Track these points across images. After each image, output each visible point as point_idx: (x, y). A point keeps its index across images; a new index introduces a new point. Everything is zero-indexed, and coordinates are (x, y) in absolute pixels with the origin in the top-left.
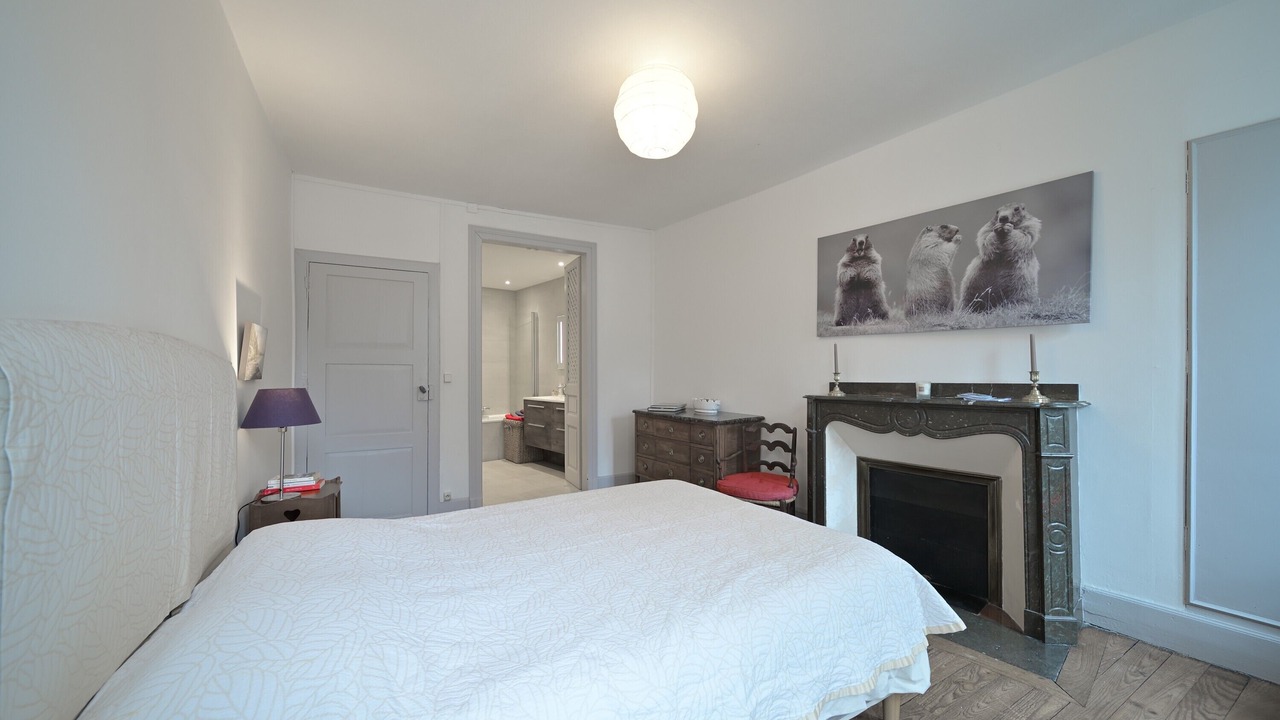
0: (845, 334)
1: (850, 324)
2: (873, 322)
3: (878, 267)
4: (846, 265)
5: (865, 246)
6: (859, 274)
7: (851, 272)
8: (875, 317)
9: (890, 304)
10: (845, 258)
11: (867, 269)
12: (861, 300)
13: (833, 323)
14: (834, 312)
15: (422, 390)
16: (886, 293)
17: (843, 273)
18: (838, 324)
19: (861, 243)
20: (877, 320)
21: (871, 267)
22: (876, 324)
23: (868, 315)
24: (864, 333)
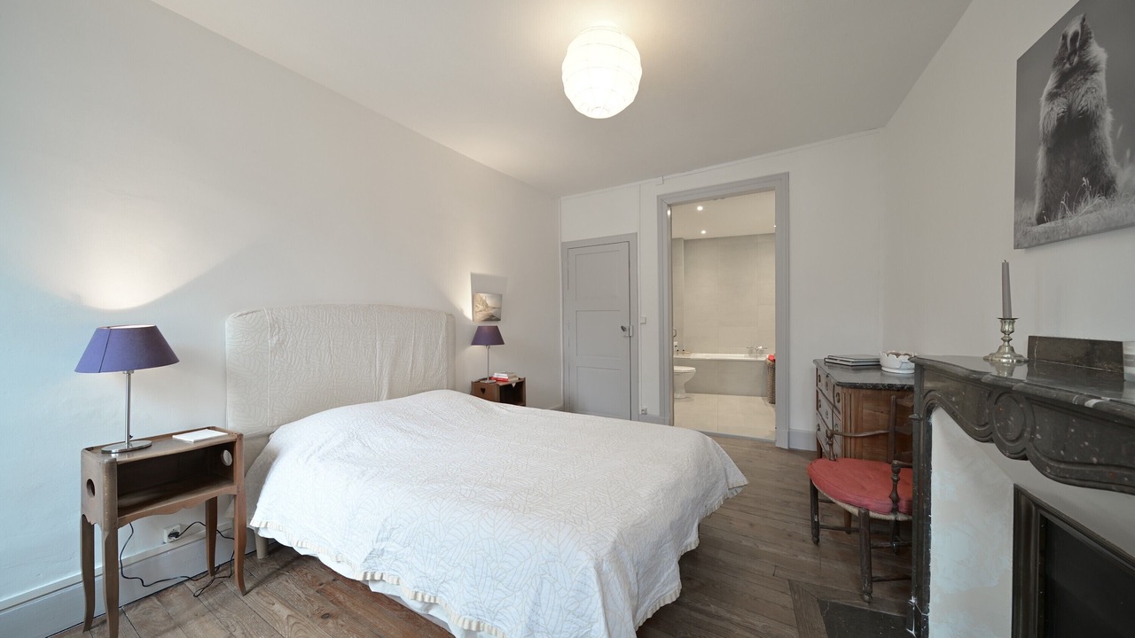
0: (1051, 240)
1: (1055, 218)
2: (1089, 207)
3: (1100, 78)
4: (1052, 96)
5: (1079, 43)
6: (1070, 107)
7: (1059, 107)
8: (1093, 195)
9: (1119, 157)
10: (1050, 84)
11: (1082, 91)
12: (1073, 163)
13: (1034, 220)
14: (1034, 198)
15: (623, 329)
16: (1113, 134)
17: (1048, 113)
18: (1040, 221)
19: (1076, 35)
20: (1097, 200)
21: (1089, 84)
22: (1097, 208)
23: (1082, 193)
24: (1076, 235)
